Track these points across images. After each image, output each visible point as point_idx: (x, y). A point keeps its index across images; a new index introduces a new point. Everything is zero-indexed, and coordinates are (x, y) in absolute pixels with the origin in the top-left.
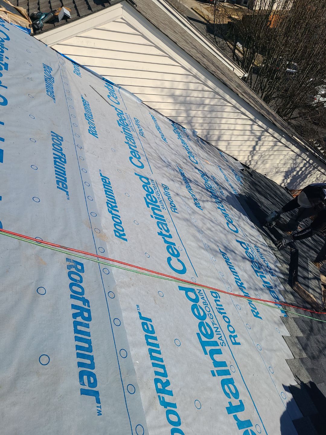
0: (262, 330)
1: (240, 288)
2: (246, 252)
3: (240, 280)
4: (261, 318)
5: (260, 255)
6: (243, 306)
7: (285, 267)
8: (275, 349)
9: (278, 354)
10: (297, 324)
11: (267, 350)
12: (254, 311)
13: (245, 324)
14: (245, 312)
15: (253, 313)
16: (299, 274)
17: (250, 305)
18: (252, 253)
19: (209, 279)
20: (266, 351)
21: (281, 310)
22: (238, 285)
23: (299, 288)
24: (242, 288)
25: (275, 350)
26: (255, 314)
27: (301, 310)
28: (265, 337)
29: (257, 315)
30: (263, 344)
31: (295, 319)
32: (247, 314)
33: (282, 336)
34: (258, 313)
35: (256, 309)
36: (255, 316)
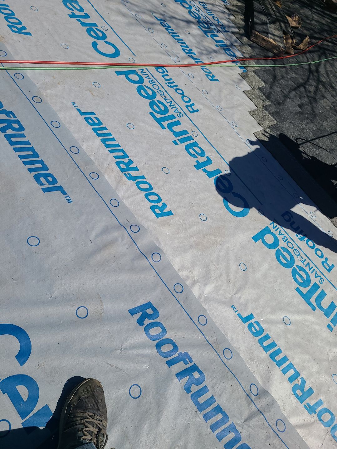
0: (220, 91)
1: (189, 55)
2: (190, 12)
3: (187, 46)
4: (217, 80)
5: (207, 11)
6: (196, 74)
7: (239, 19)
8: (236, 105)
9: (240, 108)
10: (258, 76)
11: (228, 108)
12: (209, 76)
13: (201, 90)
14: (199, 79)
15: (208, 78)
16: (255, 20)
17: (204, 71)
18: (197, 12)
19: (151, 55)
20: (227, 110)
21: (239, 66)
22: (187, 53)
23: (257, 37)
24: (191, 54)
25: (236, 107)
26: (210, 78)
27: (262, 61)
28: (225, 97)
29: (213, 79)
30: (223, 104)
31: (255, 72)
32: (201, 80)
33: (243, 91)
34: (213, 76)
35: (210, 73)
36: (210, 80)
